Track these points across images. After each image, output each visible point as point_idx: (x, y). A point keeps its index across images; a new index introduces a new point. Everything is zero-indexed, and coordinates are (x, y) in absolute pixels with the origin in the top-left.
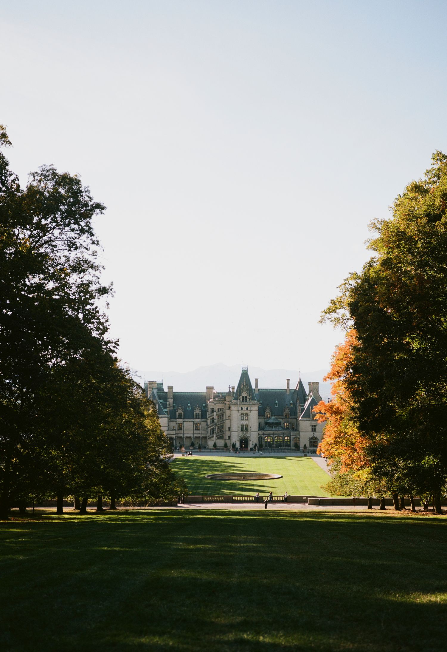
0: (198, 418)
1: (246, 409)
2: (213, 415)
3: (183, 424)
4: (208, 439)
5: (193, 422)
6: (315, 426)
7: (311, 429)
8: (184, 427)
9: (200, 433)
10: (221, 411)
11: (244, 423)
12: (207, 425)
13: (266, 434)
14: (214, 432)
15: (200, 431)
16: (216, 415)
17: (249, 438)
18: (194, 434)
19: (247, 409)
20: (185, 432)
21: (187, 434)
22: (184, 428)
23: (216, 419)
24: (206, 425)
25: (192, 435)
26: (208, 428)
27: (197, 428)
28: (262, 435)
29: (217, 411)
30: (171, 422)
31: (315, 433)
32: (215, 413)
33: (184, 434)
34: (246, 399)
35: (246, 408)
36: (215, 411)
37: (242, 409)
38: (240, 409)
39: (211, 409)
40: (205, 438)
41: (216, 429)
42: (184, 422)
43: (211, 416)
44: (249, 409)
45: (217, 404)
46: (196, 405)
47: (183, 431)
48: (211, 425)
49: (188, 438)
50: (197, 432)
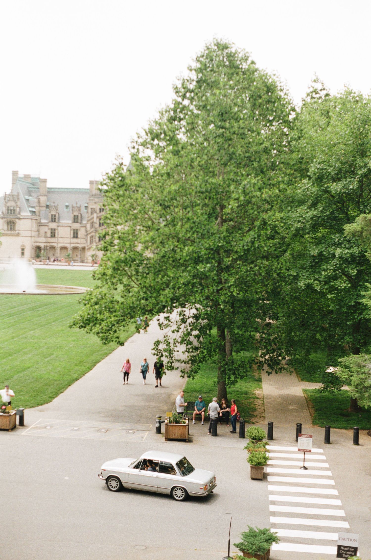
0: (77, 222)
2: (93, 218)
3: (57, 229)
4: (87, 250)
5: (70, 227)
8: (58, 233)
9: (79, 242)
12: (86, 231)
14: (94, 240)
15: (79, 239)
16: (97, 217)
18: (71, 243)
20: (60, 240)
21: (63, 243)
22: (58, 235)
23: (96, 223)
25: (68, 245)
26: (87, 235)
27: (75, 235)
29: (98, 211)
30: (42, 227)
32: (95, 215)
33: (58, 243)
36: (96, 212)
39: (91, 209)
40: (84, 248)
41: (95, 236)
42: (58, 226)
43: (91, 219)
45: (98, 202)
46: (75, 205)
47: (56, 239)
48: (90, 231)
49: (64, 248)
50: (75, 240)
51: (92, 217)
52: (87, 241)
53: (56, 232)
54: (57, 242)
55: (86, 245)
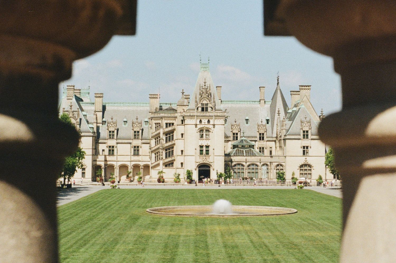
0: (138, 138)
1: (207, 123)
3: (116, 147)
4: (151, 168)
5: (131, 143)
6: (307, 147)
7: (302, 152)
8: (117, 150)
9: (141, 160)
10: (170, 126)
11: (204, 143)
12: (151, 148)
13: (236, 161)
14: (161, 157)
15: (140, 157)
17: (211, 165)
18: (131, 161)
19: (209, 121)
21: (122, 161)
22: (117, 153)
23: (163, 139)
24: (149, 148)
25: (128, 164)
26: (152, 152)
27: (136, 150)
28: (229, 161)
31: (307, 157)
34: (207, 108)
35: (206, 121)
37: (201, 121)
38: (198, 123)
40: (147, 167)
42: (117, 143)
43: (156, 135)
44: (212, 122)
46: (135, 121)
47: (116, 157)
48: (155, 148)
49: (123, 167)
50: (136, 158)
51: (157, 132)
52: (151, 158)
53: (115, 149)
54: (116, 160)
55: (149, 163)
